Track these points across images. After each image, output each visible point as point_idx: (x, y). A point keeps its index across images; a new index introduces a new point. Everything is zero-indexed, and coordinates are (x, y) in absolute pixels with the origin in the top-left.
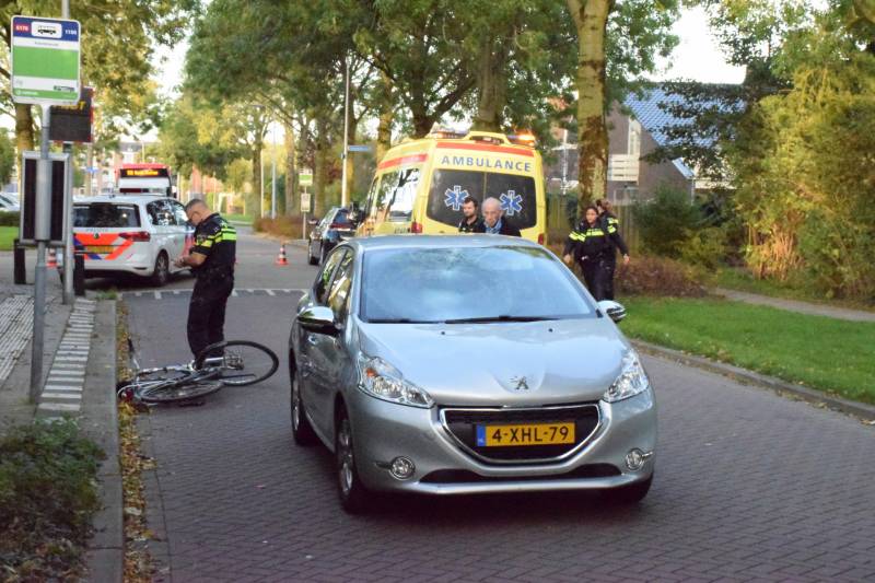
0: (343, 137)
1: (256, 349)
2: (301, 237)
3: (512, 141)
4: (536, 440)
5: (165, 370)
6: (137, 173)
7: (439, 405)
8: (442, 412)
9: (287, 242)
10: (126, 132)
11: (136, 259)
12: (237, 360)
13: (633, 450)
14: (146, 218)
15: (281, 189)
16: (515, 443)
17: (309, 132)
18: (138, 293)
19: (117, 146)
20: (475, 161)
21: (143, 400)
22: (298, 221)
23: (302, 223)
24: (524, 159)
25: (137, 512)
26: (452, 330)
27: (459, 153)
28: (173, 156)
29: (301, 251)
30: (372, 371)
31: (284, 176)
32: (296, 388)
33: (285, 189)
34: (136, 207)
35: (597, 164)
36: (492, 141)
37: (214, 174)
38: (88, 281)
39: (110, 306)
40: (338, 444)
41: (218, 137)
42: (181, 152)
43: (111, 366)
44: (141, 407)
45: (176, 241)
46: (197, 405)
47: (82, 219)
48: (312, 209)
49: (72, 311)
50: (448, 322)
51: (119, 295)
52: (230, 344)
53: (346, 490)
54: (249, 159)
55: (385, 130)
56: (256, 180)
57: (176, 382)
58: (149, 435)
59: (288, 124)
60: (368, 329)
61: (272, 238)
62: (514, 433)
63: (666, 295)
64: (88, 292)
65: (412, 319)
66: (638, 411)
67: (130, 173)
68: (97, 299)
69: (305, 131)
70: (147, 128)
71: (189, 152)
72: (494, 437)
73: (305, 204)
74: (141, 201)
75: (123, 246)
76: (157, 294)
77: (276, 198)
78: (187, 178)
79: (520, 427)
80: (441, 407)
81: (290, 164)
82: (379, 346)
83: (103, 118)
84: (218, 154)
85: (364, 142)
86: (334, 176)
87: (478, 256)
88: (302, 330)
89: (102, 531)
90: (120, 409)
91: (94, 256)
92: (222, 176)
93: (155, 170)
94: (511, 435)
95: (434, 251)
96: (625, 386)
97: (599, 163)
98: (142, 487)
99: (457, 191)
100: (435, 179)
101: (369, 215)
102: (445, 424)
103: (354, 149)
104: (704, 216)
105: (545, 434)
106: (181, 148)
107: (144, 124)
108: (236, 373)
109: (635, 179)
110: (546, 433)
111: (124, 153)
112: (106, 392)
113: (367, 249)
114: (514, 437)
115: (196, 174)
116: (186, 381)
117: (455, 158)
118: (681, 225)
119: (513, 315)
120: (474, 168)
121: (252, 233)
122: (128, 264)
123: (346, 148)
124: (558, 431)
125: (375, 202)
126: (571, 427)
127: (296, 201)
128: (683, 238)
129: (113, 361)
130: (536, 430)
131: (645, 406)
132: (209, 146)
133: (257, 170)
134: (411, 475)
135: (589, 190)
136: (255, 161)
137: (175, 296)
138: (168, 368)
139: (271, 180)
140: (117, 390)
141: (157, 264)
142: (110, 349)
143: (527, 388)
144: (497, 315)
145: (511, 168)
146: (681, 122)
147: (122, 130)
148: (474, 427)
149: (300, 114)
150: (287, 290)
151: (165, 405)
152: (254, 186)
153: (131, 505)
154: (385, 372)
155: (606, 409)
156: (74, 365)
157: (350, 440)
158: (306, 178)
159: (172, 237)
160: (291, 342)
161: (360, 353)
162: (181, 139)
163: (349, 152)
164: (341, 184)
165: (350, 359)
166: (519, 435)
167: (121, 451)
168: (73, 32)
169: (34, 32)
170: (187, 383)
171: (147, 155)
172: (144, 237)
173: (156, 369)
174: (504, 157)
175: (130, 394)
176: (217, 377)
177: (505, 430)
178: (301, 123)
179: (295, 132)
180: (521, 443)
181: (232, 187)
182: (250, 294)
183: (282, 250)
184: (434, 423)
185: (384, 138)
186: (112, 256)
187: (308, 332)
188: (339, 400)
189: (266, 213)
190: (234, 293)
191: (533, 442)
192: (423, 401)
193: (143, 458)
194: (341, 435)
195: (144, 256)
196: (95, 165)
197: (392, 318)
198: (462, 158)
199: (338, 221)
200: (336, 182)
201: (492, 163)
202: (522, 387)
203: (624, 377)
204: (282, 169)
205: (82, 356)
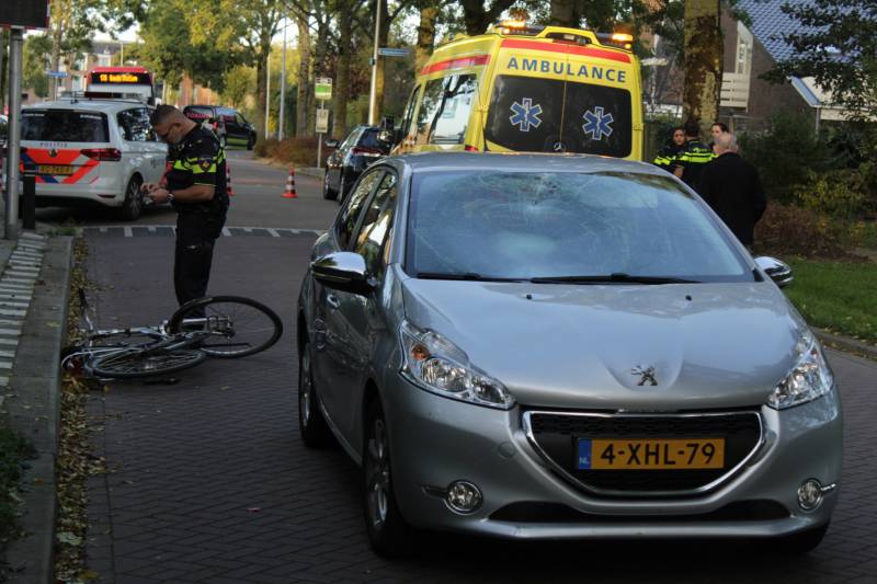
0: (372, 39)
1: (252, 309)
2: (315, 165)
3: (602, 41)
4: (666, 462)
5: (128, 332)
6: (112, 78)
7: (521, 404)
8: (527, 416)
9: (297, 170)
10: (102, 28)
11: (102, 183)
12: (225, 322)
13: (807, 481)
14: (116, 132)
15: (291, 103)
16: (634, 466)
17: (328, 32)
18: (103, 229)
19: (88, 45)
20: (551, 67)
21: (95, 373)
22: (312, 144)
23: (316, 147)
24: (618, 65)
25: (75, 541)
26: (542, 293)
27: (531, 54)
28: (158, 60)
29: (315, 182)
30: (421, 350)
31: (295, 88)
32: (306, 367)
33: (297, 104)
34: (104, 116)
35: (708, 79)
36: (575, 41)
37: (209, 83)
38: (38, 210)
39: (66, 243)
40: (366, 454)
41: (213, 38)
42: (168, 55)
43: (57, 326)
44: (93, 383)
45: (153, 162)
46: (169, 383)
47: (35, 130)
48: (330, 129)
49: (15, 248)
50: (535, 281)
51: (80, 230)
52: (217, 300)
53: (377, 522)
54: (252, 66)
55: (426, 31)
56: (260, 92)
57: (140, 350)
58: (102, 424)
59: (303, 23)
60: (417, 287)
61: (278, 165)
62: (634, 452)
63: (793, 253)
64: (39, 225)
65: (483, 274)
66: (814, 423)
67: (104, 78)
68: (50, 233)
69: (324, 30)
70: (127, 24)
71: (178, 55)
72: (604, 456)
73: (322, 122)
74: (111, 109)
75: (84, 166)
76: (128, 230)
77: (285, 116)
78: (176, 87)
79: (643, 443)
80: (525, 408)
81: (303, 74)
82: (432, 312)
83: (73, 10)
84: (213, 59)
85: (398, 46)
86: (359, 91)
87: (579, 185)
88: (319, 286)
89: (19, 571)
90: (64, 385)
91: (49, 179)
92: (219, 87)
93: (134, 74)
94: (628, 454)
95: (515, 176)
96: (798, 384)
97: (710, 77)
98: (84, 500)
99: (526, 105)
100: (496, 92)
101: (406, 134)
102: (530, 434)
103: (386, 52)
104: (834, 155)
105: (679, 454)
106: (168, 49)
107: (124, 18)
108: (223, 340)
109: (744, 104)
110: (681, 453)
111: (100, 56)
112: (47, 361)
113: (416, 170)
114: (634, 456)
115: (187, 82)
116: (156, 350)
117: (525, 61)
118: (803, 164)
119: (632, 273)
120: (551, 75)
121: (254, 159)
122: (91, 191)
123: (377, 52)
124: (700, 449)
125: (415, 119)
126: (719, 444)
127: (310, 118)
128: (806, 181)
129: (61, 317)
130: (666, 446)
131: (826, 416)
132: (203, 47)
133: (262, 78)
134: (477, 508)
135: (696, 112)
136: (259, 68)
137: (150, 233)
138: (132, 330)
139: (279, 93)
140: (62, 357)
141: (129, 191)
142: (58, 299)
143: (654, 384)
144: (608, 274)
145: (600, 77)
146: (812, 31)
147: (96, 24)
148: (574, 440)
149: (318, 9)
150: (295, 231)
151: (124, 382)
152: (258, 99)
153: (67, 528)
154: (442, 353)
155: (772, 419)
156: (9, 322)
157: (386, 451)
158: (324, 90)
159: (148, 156)
160: (301, 302)
161: (404, 323)
162: (168, 38)
163: (380, 57)
164: (368, 100)
165: (388, 331)
166: (641, 454)
167: (60, 444)
170: (156, 353)
171: (128, 58)
172: (113, 155)
173: (115, 331)
174: (591, 62)
175: (79, 363)
176: (197, 345)
177: (621, 445)
178: (320, 21)
179: (311, 31)
180: (643, 466)
181: (231, 100)
182: (248, 234)
183: (290, 178)
184: (513, 431)
185: (426, 41)
186: (71, 178)
187: (327, 289)
188: (371, 390)
189: (272, 134)
190: (225, 231)
191: (662, 466)
192: (498, 399)
193: (90, 458)
194: (372, 442)
195: (112, 180)
196: (63, 69)
197: (451, 271)
198: (535, 62)
199: (365, 143)
200: (361, 97)
201: (575, 69)
202: (648, 383)
203: (797, 372)
204: (293, 79)
205: (19, 309)
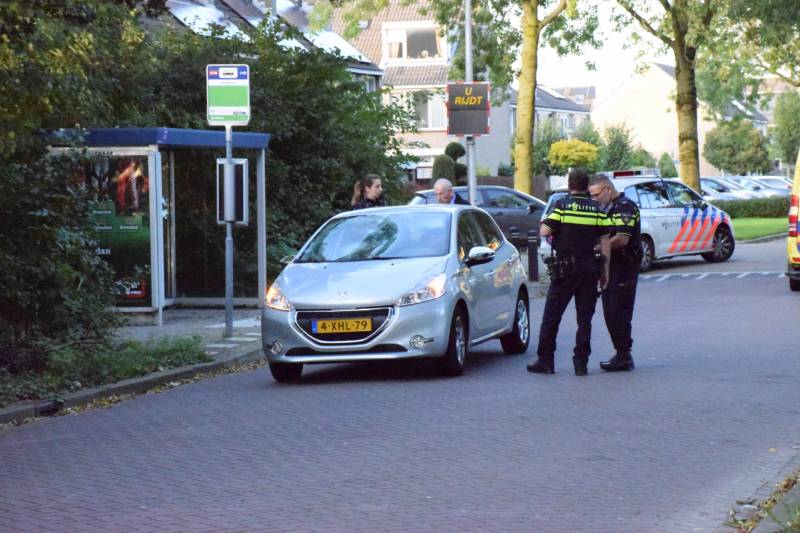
4: (347, 329)
7: (296, 309)
8: (297, 313)
13: (415, 336)
16: (334, 331)
62: (334, 325)
72: (322, 327)
79: (337, 322)
94: (332, 326)
102: (296, 320)
110: (353, 325)
114: (334, 327)
124: (360, 324)
126: (368, 321)
130: (347, 323)
134: (281, 352)
148: (311, 321)
166: (337, 326)
168: (244, 73)
169: (221, 76)
177: (329, 323)
180: (338, 331)
191: (345, 331)
